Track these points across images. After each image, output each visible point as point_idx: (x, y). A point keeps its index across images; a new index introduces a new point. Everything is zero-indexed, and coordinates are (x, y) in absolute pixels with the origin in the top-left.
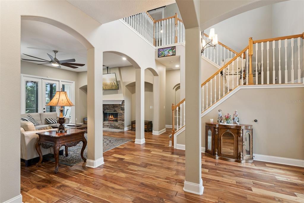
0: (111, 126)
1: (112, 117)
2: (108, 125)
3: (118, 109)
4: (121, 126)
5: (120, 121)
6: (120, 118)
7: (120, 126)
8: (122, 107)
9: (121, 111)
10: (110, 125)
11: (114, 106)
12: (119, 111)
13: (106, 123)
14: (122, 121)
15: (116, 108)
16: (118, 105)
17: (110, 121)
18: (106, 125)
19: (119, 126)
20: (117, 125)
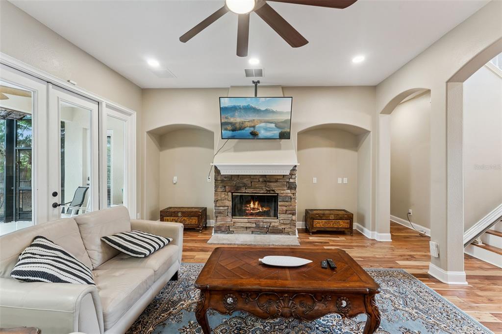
0: (258, 227)
1: (256, 206)
2: (248, 225)
3: (279, 186)
4: (288, 226)
5: (286, 216)
6: (285, 208)
7: (283, 227)
8: (291, 180)
9: (289, 191)
10: (254, 225)
11: (267, 179)
12: (282, 192)
13: (242, 220)
14: (290, 216)
15: (272, 184)
16: (278, 177)
17: (252, 214)
18: (242, 227)
19: (280, 227)
20: (276, 224)
